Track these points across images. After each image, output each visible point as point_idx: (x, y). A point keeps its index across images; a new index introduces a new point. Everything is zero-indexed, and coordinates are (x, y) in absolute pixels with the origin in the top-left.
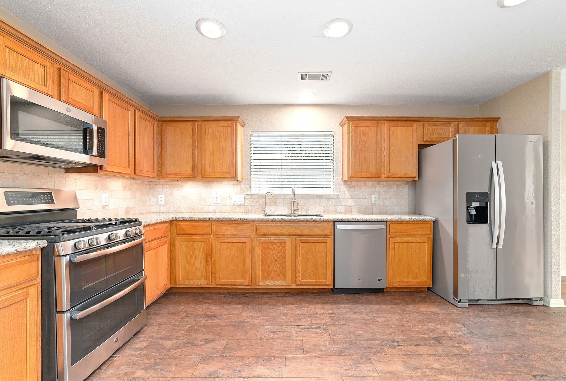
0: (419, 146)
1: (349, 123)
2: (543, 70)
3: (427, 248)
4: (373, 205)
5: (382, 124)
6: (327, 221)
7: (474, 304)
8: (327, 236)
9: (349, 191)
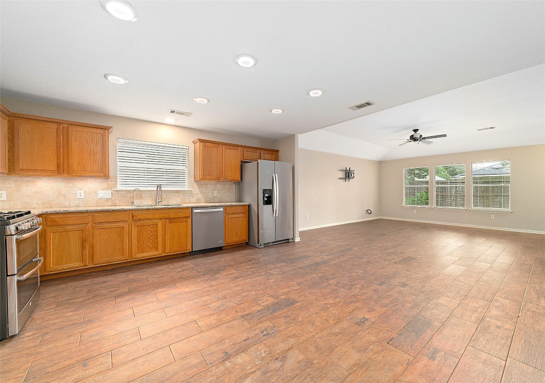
0: (241, 161)
1: (200, 144)
2: (293, 133)
3: (245, 220)
4: (215, 197)
5: (220, 147)
6: (188, 208)
7: (267, 245)
8: (188, 217)
9: (199, 188)
